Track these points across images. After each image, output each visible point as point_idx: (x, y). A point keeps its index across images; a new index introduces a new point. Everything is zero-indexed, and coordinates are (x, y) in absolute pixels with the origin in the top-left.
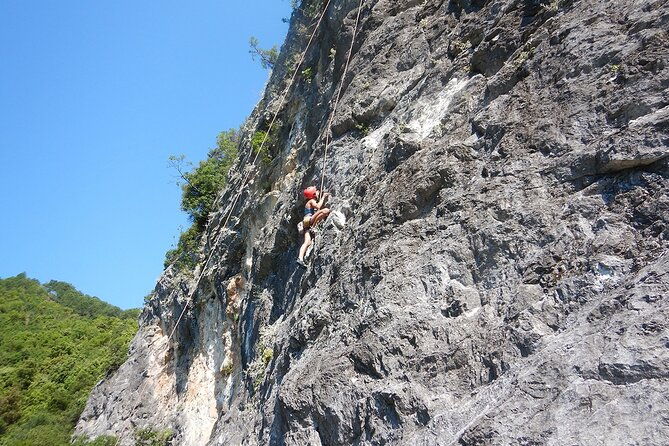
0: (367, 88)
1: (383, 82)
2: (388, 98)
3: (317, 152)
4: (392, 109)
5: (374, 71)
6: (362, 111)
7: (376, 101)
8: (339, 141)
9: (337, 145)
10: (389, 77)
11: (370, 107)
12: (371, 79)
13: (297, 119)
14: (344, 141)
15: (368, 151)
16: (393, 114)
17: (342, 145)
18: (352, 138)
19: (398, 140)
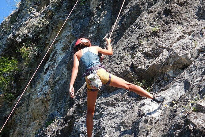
0: (155, 34)
1: (177, 30)
2: (180, 53)
3: (79, 107)
4: (185, 67)
5: (167, 12)
6: (145, 64)
7: (166, 53)
8: (109, 99)
9: (107, 104)
10: (185, 23)
11: (157, 61)
12: (162, 22)
13: (59, 47)
14: (117, 99)
15: (146, 122)
16: (186, 75)
17: (113, 105)
18: (127, 97)
19: (188, 122)
